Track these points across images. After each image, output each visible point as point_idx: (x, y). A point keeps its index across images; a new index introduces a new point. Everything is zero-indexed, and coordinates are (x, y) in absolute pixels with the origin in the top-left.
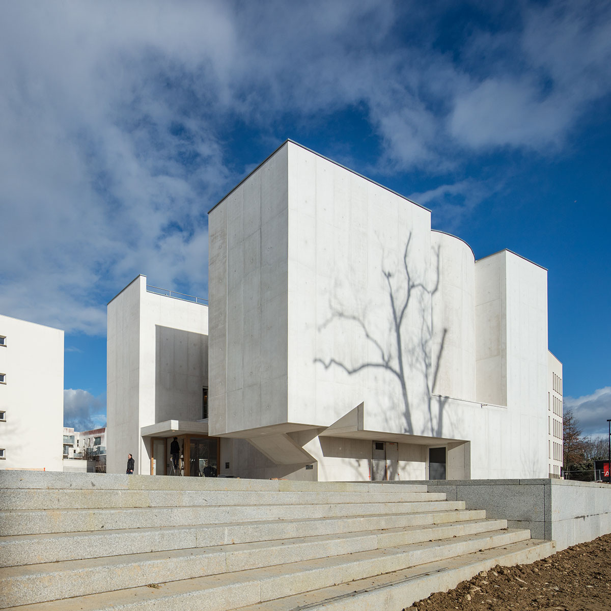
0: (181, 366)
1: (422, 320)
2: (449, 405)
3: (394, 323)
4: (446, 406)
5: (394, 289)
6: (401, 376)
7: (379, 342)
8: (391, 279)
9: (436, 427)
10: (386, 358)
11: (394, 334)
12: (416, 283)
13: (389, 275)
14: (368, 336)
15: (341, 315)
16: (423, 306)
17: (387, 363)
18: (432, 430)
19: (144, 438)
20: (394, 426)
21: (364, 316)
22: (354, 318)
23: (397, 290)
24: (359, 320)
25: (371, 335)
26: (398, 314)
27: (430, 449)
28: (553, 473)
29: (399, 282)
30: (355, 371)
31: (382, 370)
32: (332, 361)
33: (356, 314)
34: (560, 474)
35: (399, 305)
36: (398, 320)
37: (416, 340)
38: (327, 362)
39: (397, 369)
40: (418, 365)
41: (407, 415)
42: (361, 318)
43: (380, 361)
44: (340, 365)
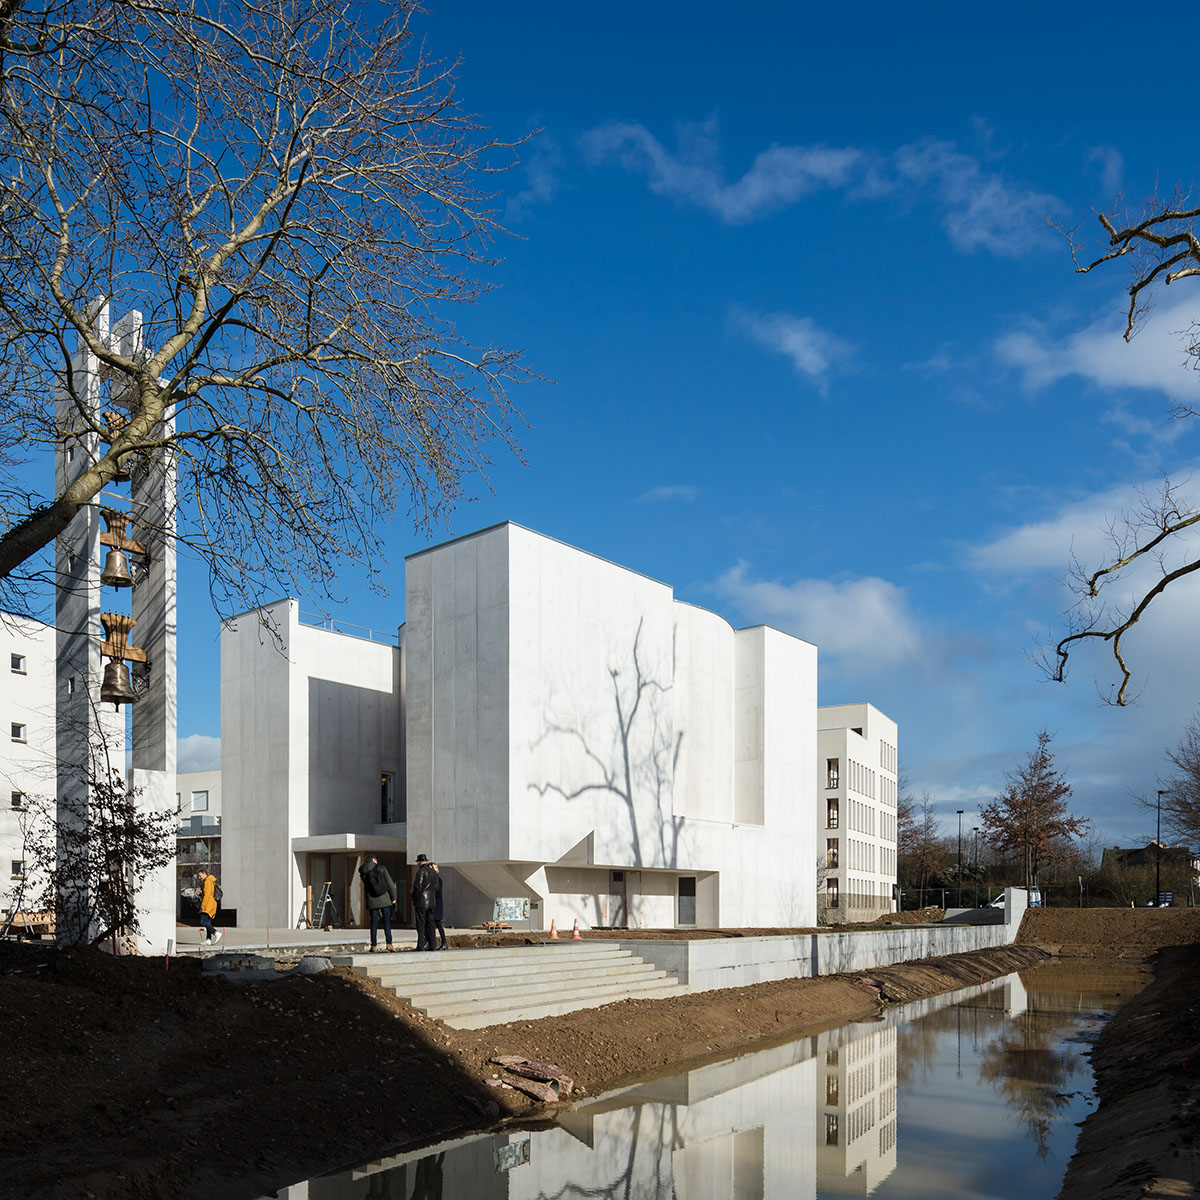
0: (349, 741)
1: (653, 725)
2: (686, 831)
3: (620, 733)
4: (682, 832)
5: (620, 690)
6: (628, 799)
7: (602, 760)
8: (617, 678)
9: (669, 861)
10: (609, 777)
11: (620, 747)
12: (648, 681)
13: (615, 674)
14: (588, 752)
15: (557, 728)
16: (655, 708)
17: (610, 784)
18: (665, 864)
19: (297, 854)
20: (622, 860)
21: (583, 726)
22: (572, 731)
23: (624, 691)
24: (577, 733)
25: (592, 751)
26: (626, 721)
27: (680, 879)
28: (879, 895)
29: (627, 680)
30: (575, 795)
31: (605, 792)
32: (548, 785)
33: (574, 726)
34: (891, 895)
35: (627, 710)
36: (625, 730)
37: (646, 752)
38: (542, 787)
39: (624, 790)
40: (647, 784)
41: (636, 847)
42: (580, 731)
43: (603, 782)
44: (558, 789)
